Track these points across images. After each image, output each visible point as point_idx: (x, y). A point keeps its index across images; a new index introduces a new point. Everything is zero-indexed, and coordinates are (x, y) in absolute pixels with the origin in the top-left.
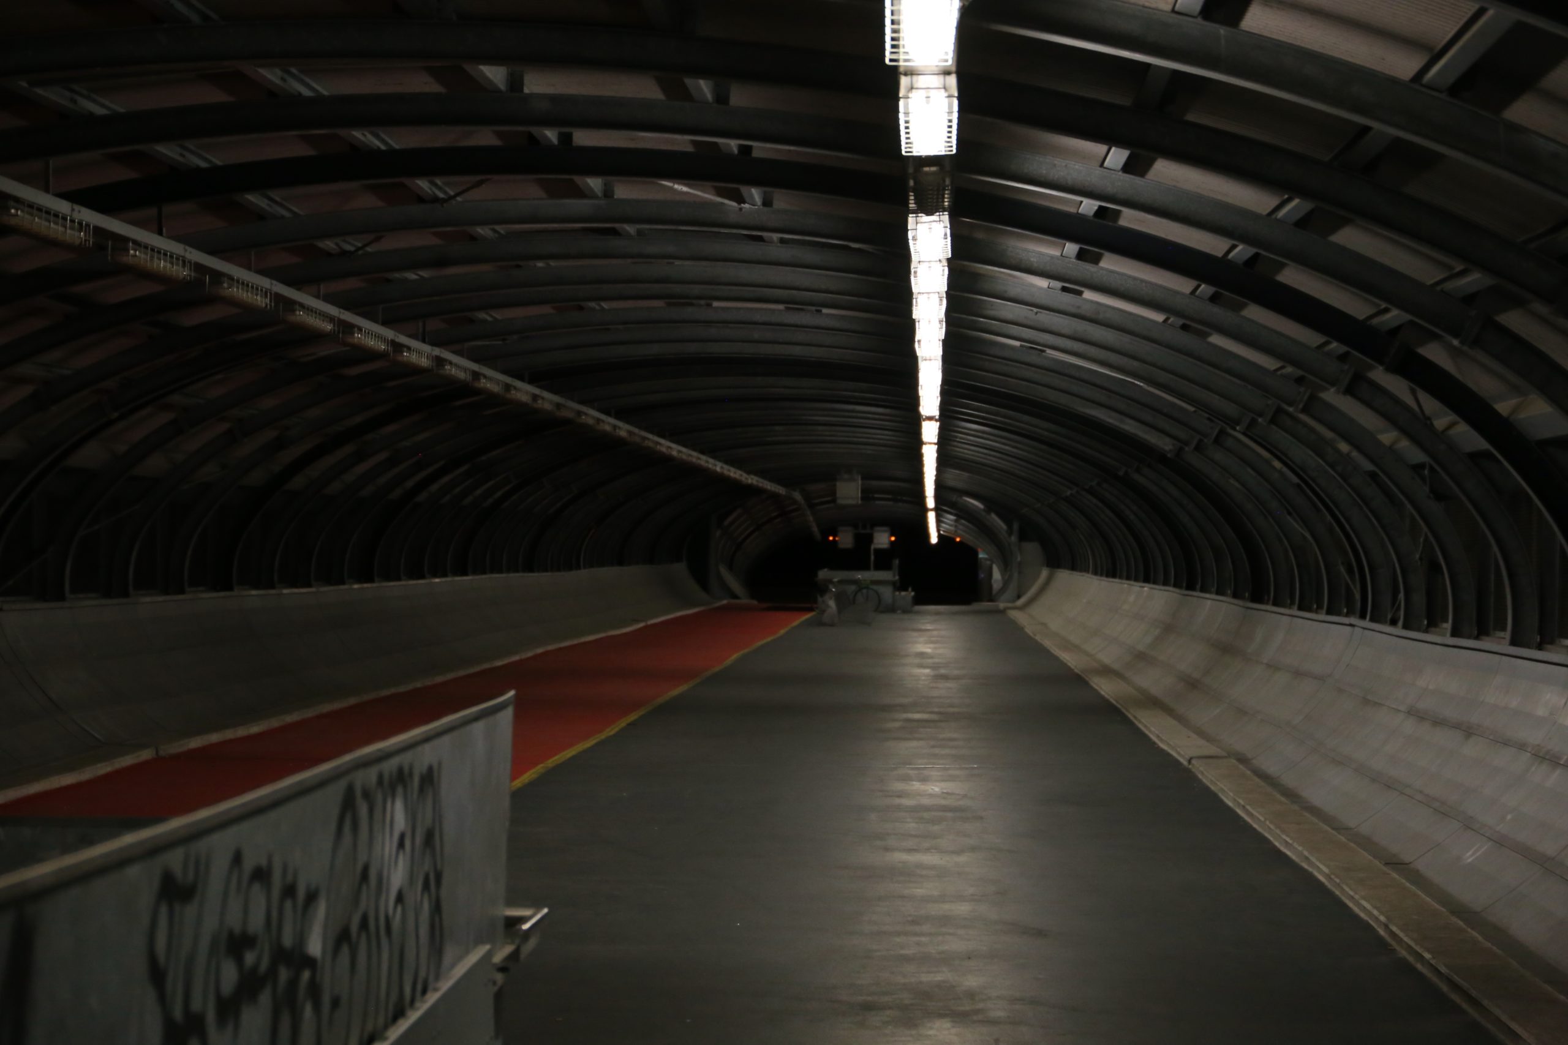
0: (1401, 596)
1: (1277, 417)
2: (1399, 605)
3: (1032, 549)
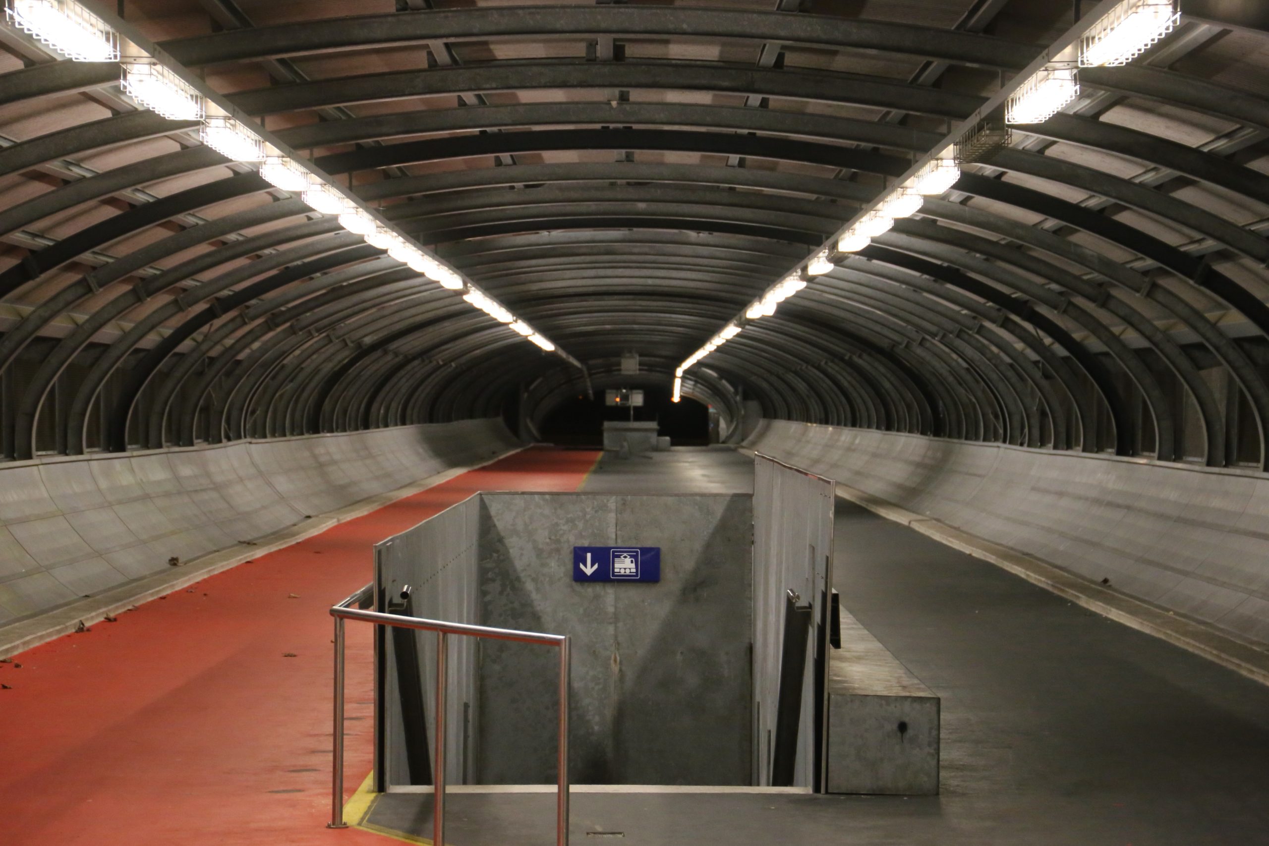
0: (1026, 430)
2: (1025, 435)
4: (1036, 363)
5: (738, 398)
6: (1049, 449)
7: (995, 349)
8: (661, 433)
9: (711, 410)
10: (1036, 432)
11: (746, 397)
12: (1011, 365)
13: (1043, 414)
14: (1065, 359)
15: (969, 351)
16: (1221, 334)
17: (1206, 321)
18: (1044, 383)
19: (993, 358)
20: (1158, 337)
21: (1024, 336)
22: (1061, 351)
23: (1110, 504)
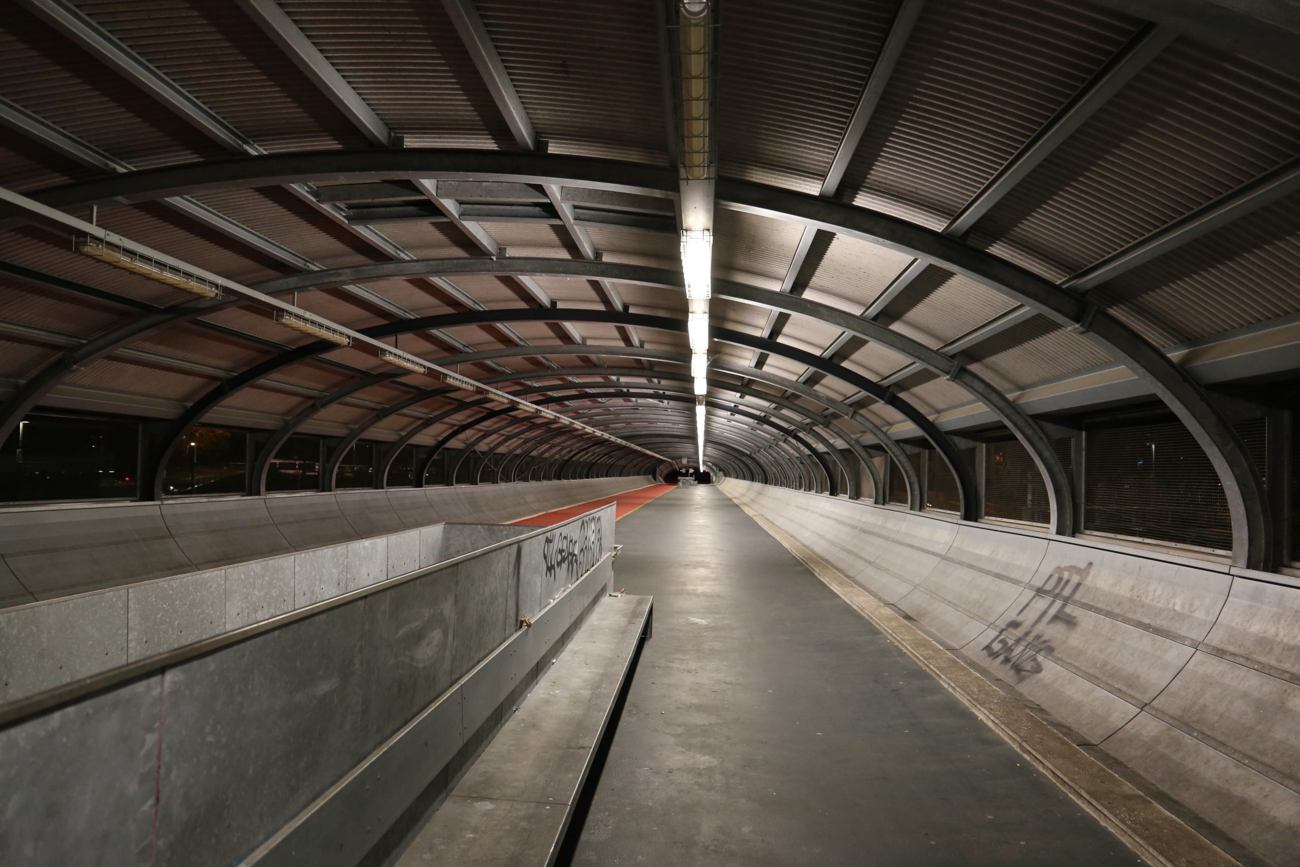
3: (721, 473)
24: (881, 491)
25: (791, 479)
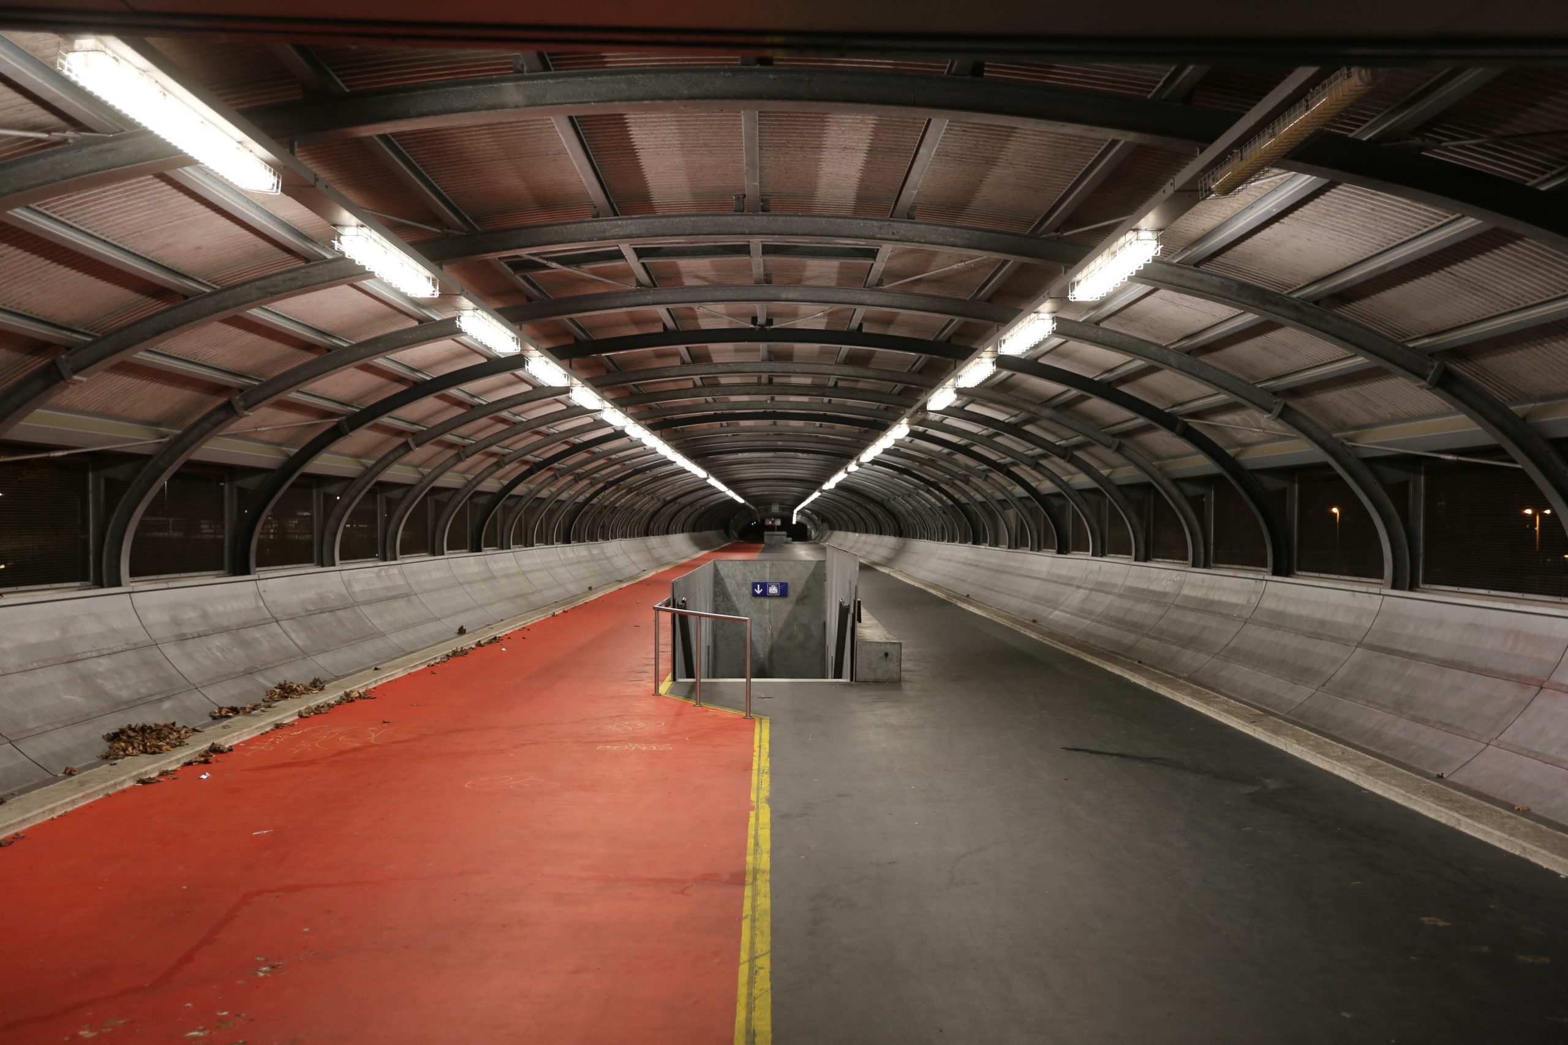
1: (909, 496)
4: (940, 507)
5: (820, 522)
6: (945, 542)
7: (924, 502)
8: (788, 536)
9: (808, 527)
10: (940, 535)
11: (823, 521)
12: (930, 509)
13: (943, 528)
14: (952, 506)
15: (914, 503)
16: (1013, 495)
17: (1007, 490)
18: (943, 515)
19: (923, 505)
20: (989, 497)
21: (935, 497)
22: (950, 502)
23: (970, 564)
24: (1013, 538)
25: (932, 530)
